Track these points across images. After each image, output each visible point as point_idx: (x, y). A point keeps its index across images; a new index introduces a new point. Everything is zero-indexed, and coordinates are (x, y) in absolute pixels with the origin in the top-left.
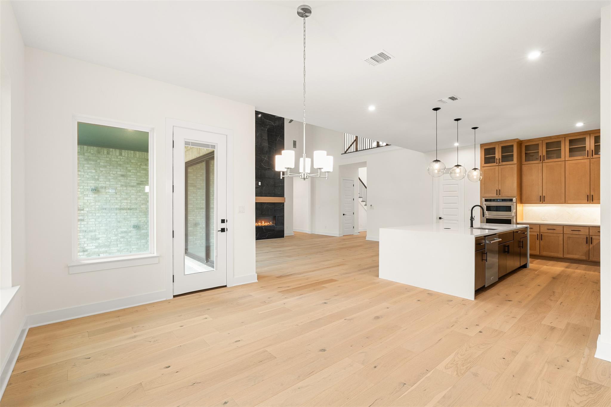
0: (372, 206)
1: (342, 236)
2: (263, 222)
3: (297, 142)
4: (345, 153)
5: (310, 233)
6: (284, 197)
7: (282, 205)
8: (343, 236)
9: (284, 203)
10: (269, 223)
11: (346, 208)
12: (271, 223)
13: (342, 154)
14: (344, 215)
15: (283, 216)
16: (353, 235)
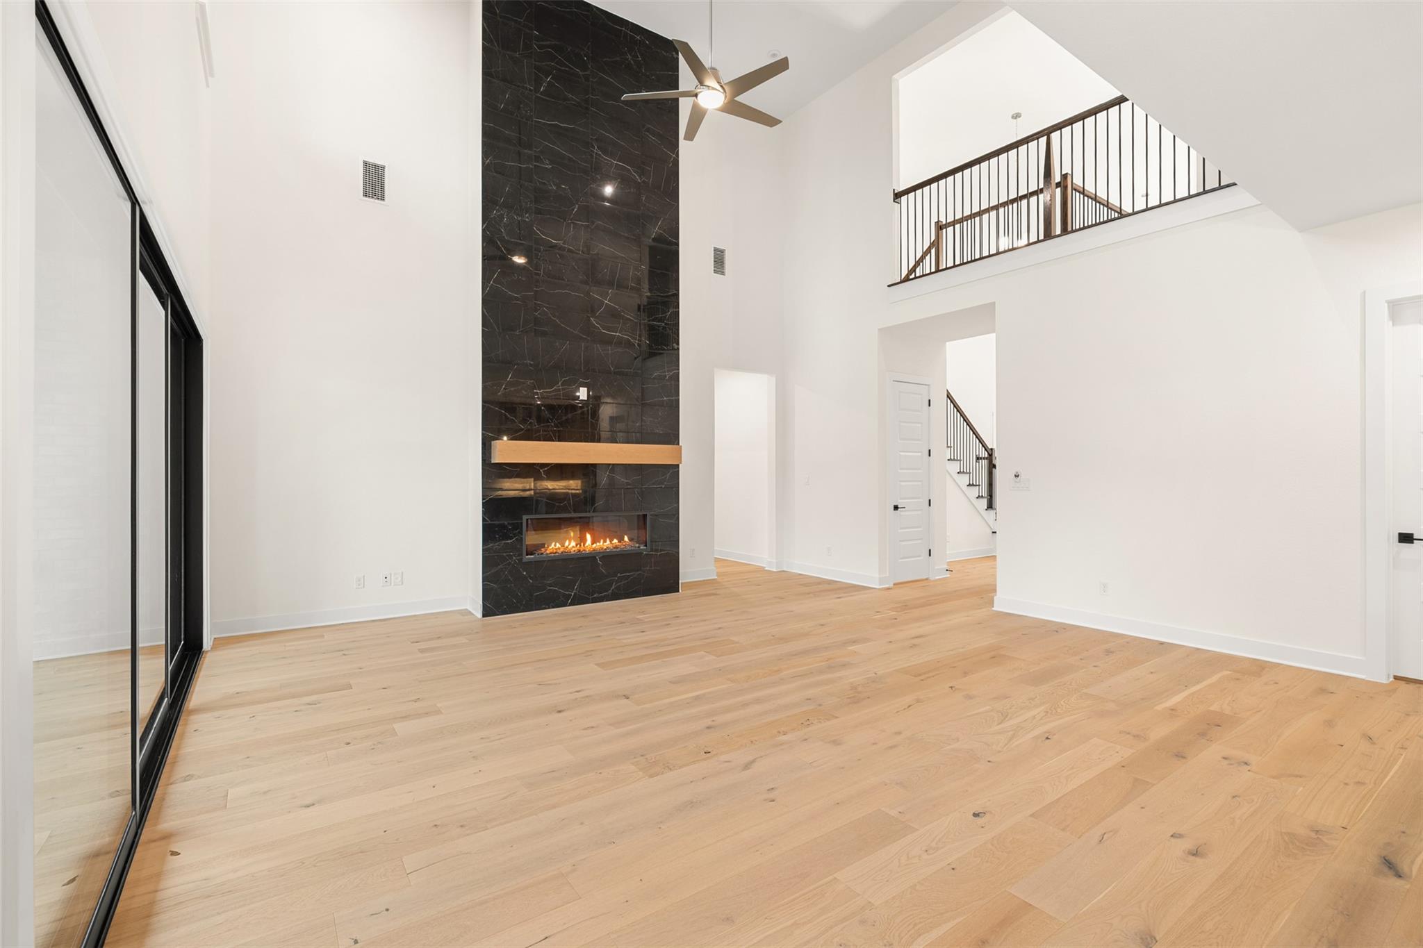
0: (1022, 477)
1: (892, 585)
2: (588, 537)
3: (727, 253)
4: (907, 279)
5: (775, 570)
6: (678, 444)
7: (670, 473)
8: (894, 584)
9: (678, 466)
10: (615, 541)
11: (903, 484)
12: (626, 539)
13: (889, 286)
14: (896, 508)
15: (674, 516)
16: (927, 579)
